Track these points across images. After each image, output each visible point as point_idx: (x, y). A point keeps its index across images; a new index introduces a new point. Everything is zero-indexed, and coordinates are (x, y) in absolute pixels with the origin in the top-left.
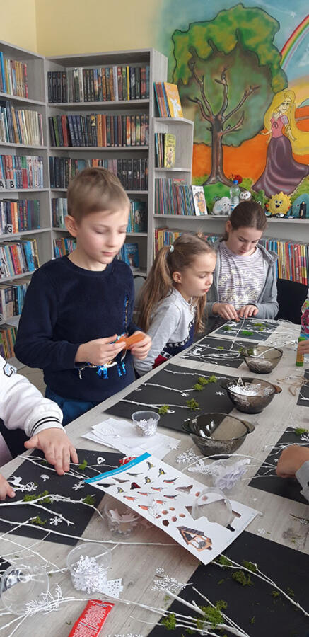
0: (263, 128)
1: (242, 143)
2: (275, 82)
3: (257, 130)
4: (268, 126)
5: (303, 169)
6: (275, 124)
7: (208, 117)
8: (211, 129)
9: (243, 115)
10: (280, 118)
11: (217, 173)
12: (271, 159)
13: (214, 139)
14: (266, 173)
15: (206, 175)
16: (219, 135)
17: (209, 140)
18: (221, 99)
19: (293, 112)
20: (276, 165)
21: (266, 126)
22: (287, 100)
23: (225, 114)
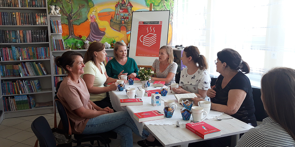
0: (87, 19)
1: (80, 24)
2: (90, 4)
3: (85, 20)
4: (89, 18)
5: (103, 33)
6: (91, 18)
7: (66, 15)
8: (67, 19)
9: (79, 14)
10: (93, 16)
11: (72, 35)
12: (92, 29)
13: (69, 23)
14: (90, 34)
15: (67, 35)
16: (71, 21)
17: (67, 23)
18: (70, 8)
19: (97, 14)
20: (94, 32)
21: (88, 18)
22: (95, 10)
23: (72, 14)
